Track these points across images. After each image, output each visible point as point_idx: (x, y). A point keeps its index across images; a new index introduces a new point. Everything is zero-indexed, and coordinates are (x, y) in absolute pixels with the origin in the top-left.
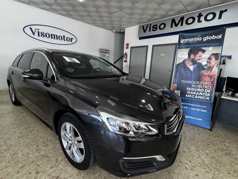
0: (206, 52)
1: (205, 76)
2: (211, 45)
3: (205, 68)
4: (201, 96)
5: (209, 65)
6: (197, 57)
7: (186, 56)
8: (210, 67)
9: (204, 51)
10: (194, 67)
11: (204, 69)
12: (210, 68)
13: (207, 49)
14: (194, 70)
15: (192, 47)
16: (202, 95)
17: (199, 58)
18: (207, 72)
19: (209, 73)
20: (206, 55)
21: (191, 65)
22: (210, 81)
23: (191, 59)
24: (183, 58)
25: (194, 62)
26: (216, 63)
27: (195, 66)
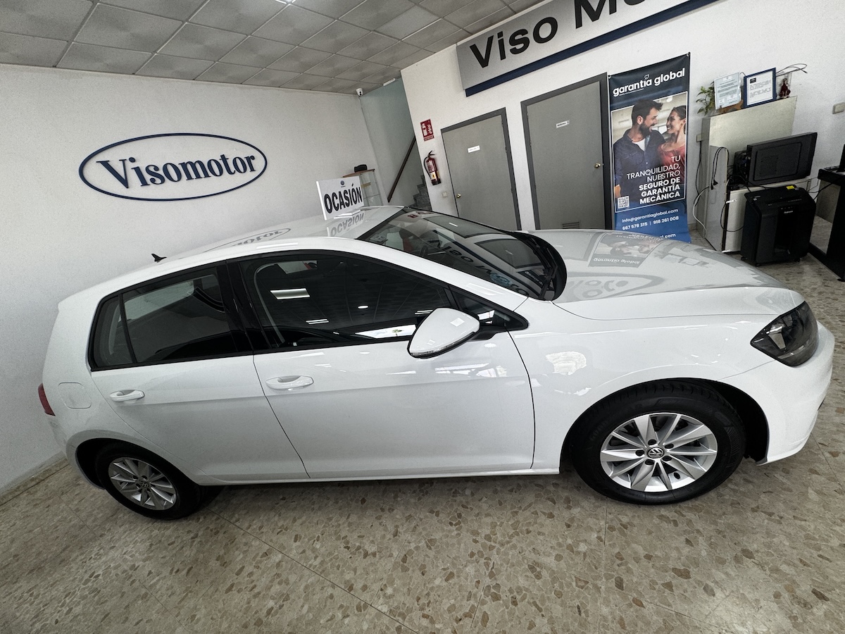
0: (664, 108)
1: (667, 154)
2: (669, 92)
3: (665, 138)
4: (666, 193)
5: (671, 132)
6: (649, 121)
7: (629, 124)
8: (673, 134)
9: (659, 107)
10: (645, 142)
11: (663, 141)
12: (674, 137)
13: (663, 102)
14: (647, 147)
15: (636, 101)
16: (667, 191)
17: (652, 122)
18: (670, 146)
19: (673, 147)
20: (663, 114)
21: (639, 138)
22: (676, 162)
23: (639, 126)
24: (622, 129)
25: (645, 132)
26: (682, 124)
27: (648, 139)
